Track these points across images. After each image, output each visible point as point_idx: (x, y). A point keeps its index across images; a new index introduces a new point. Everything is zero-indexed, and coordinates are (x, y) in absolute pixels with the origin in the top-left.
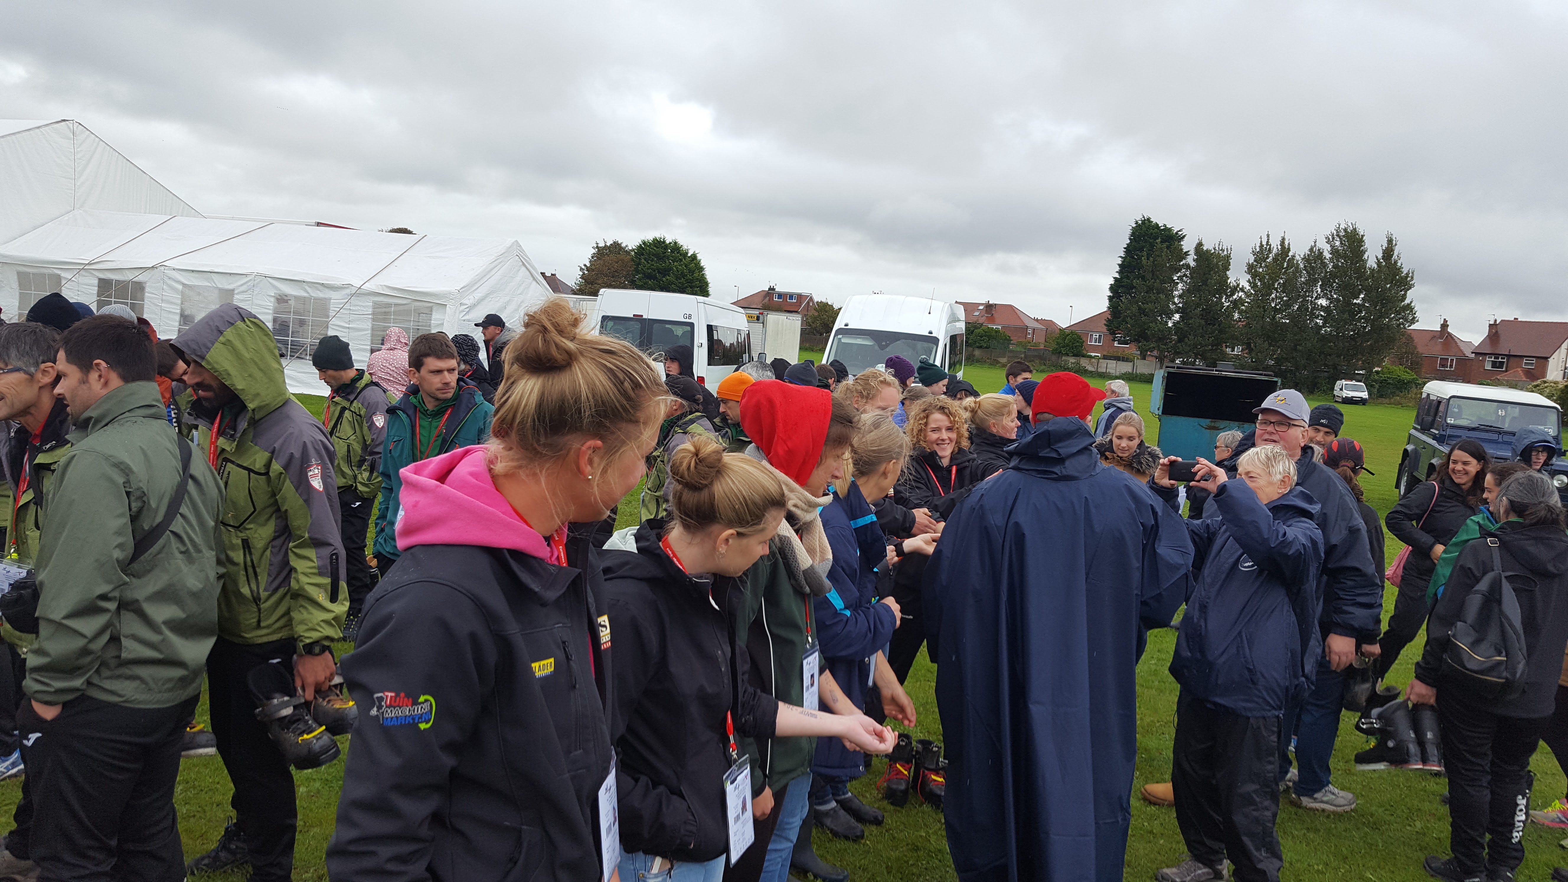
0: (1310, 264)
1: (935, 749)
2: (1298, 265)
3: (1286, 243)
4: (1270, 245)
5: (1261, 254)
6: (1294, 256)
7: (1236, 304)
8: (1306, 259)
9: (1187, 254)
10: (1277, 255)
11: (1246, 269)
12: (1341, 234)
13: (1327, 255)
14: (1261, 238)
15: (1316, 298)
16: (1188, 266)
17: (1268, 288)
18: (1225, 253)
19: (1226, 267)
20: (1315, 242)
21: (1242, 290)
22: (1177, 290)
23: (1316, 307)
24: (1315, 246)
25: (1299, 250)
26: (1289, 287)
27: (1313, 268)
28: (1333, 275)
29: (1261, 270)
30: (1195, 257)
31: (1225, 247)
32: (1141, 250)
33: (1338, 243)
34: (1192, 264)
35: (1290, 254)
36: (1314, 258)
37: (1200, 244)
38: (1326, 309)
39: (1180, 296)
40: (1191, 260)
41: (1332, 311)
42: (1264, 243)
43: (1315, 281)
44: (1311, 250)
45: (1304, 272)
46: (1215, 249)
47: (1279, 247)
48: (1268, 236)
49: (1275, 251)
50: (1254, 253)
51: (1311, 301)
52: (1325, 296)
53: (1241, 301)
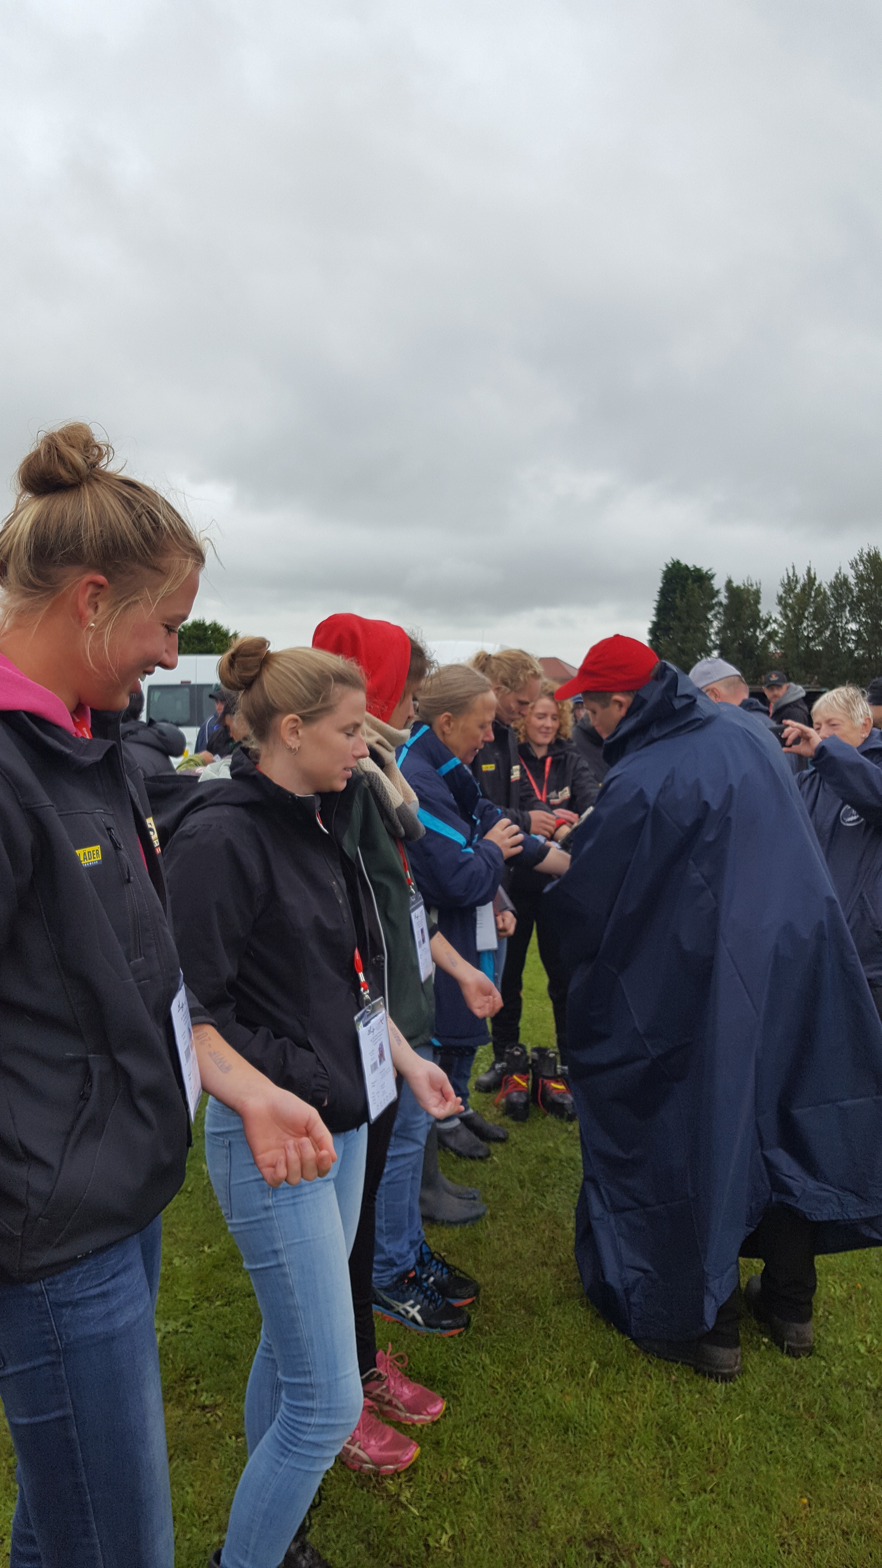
0: (837, 591)
1: (552, 1055)
2: (825, 592)
3: (812, 573)
4: (796, 577)
5: (789, 586)
6: (820, 585)
7: (771, 635)
8: (833, 586)
9: (718, 592)
10: (804, 585)
11: (777, 601)
12: (864, 559)
13: (852, 581)
14: (787, 570)
15: (846, 623)
16: (720, 604)
17: (799, 619)
18: (755, 587)
19: (757, 602)
20: (840, 570)
21: (775, 621)
22: (712, 627)
23: (847, 632)
24: (840, 573)
25: (825, 579)
26: (819, 615)
27: (840, 595)
28: (860, 600)
29: (790, 601)
30: (727, 595)
31: (754, 582)
32: (674, 591)
33: (861, 568)
34: (725, 601)
35: (817, 583)
36: (840, 584)
37: (729, 582)
38: (857, 633)
39: (717, 633)
40: (723, 598)
41: (862, 634)
42: (791, 575)
43: (844, 606)
44: (837, 577)
45: (832, 599)
46: (744, 585)
47: (806, 577)
48: (793, 567)
49: (802, 581)
50: (783, 585)
51: (842, 627)
52: (854, 620)
53: (775, 633)
